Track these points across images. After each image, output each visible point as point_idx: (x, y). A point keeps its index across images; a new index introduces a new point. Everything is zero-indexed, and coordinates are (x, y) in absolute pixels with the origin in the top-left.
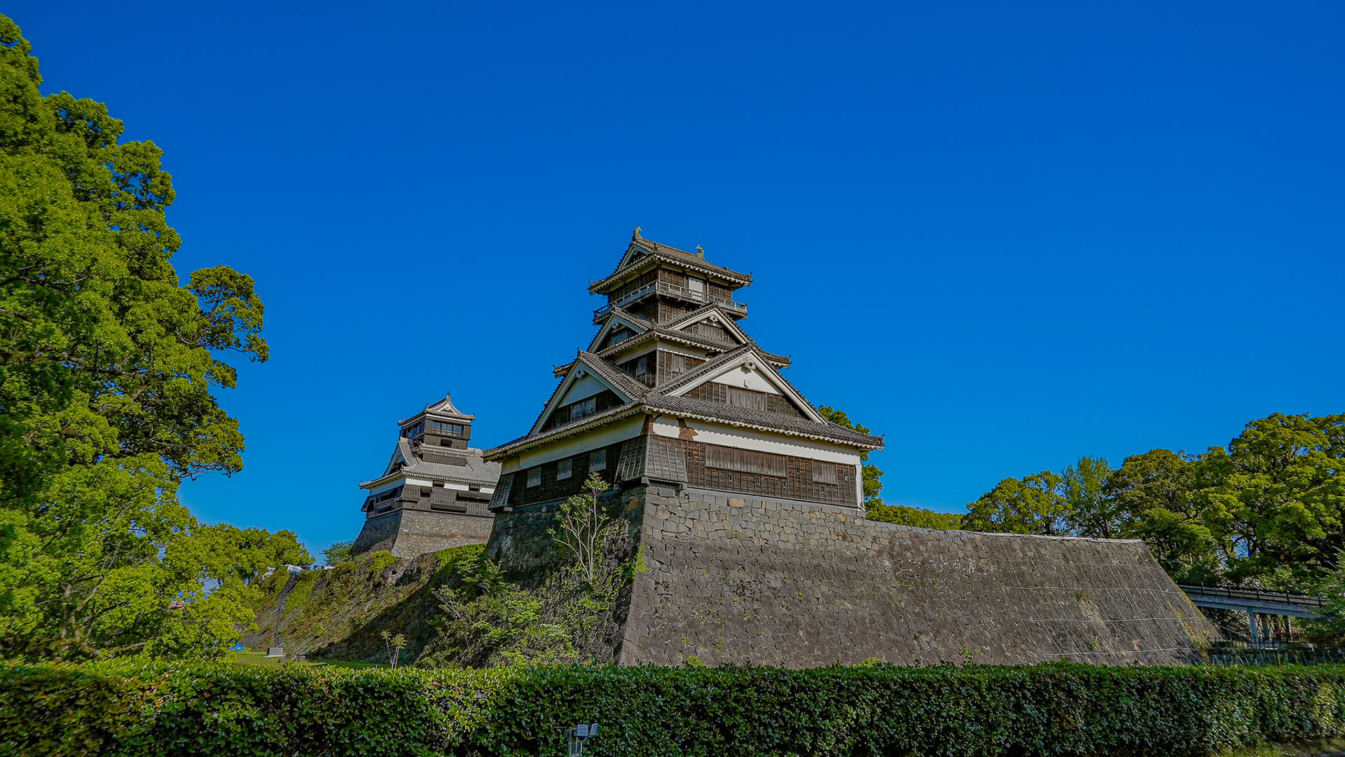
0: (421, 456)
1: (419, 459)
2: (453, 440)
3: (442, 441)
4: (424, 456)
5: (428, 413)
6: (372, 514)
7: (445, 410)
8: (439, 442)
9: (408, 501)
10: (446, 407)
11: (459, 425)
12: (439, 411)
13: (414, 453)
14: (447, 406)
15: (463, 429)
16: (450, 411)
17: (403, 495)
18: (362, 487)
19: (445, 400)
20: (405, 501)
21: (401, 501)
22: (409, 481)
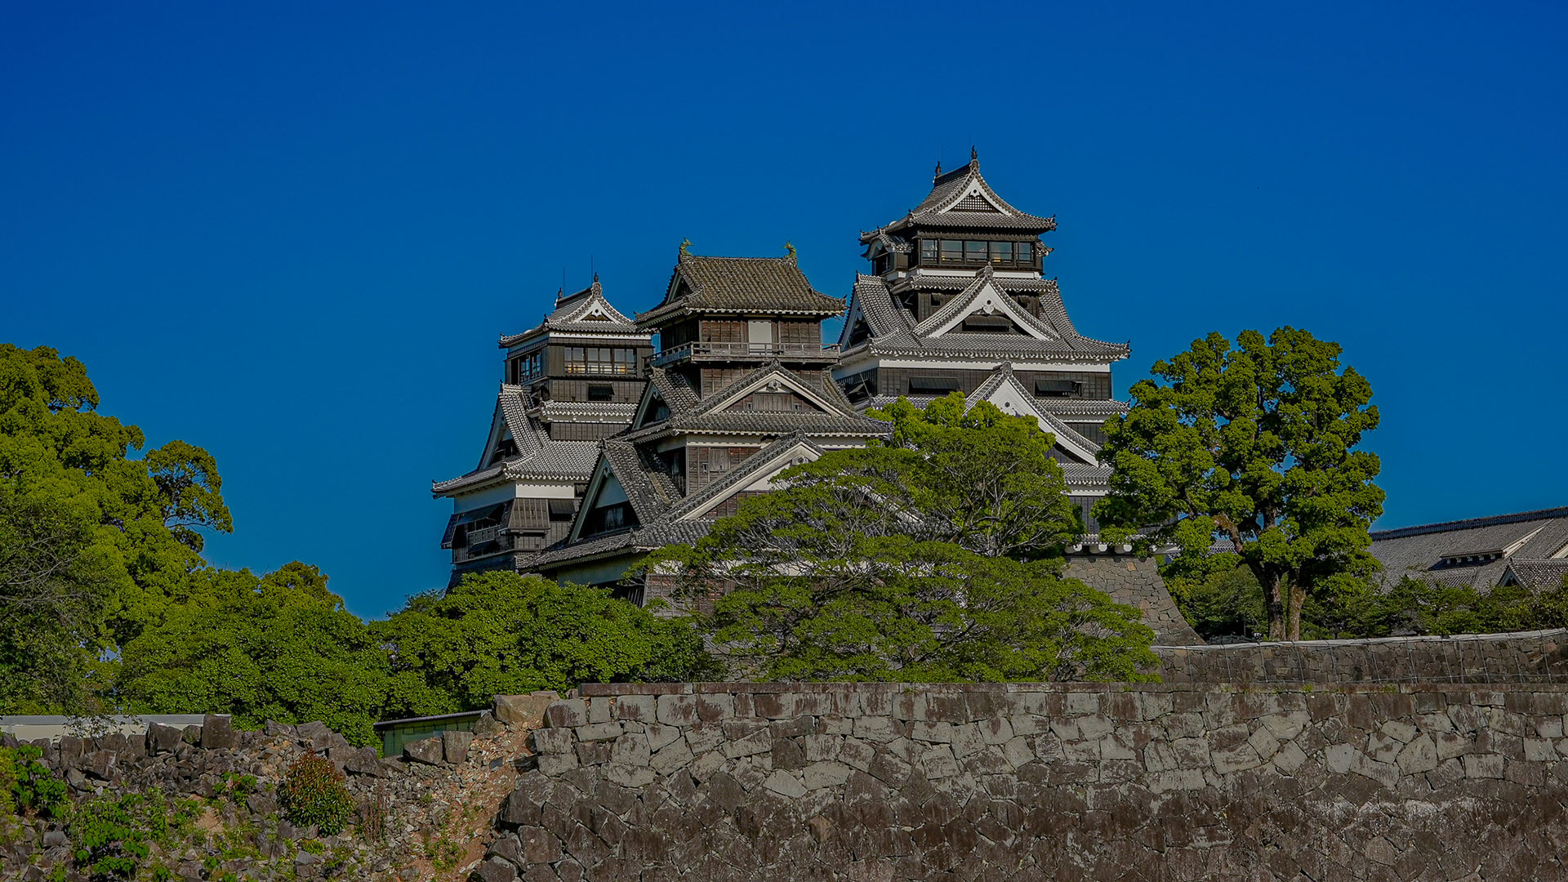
0: (547, 427)
1: (542, 434)
2: (615, 385)
3: (591, 390)
4: (555, 428)
5: (551, 330)
6: (463, 553)
7: (591, 317)
8: (585, 391)
9: (525, 534)
10: (592, 309)
11: (626, 347)
12: (577, 321)
13: (533, 422)
14: (596, 307)
15: (635, 353)
16: (603, 318)
17: (514, 521)
18: (438, 494)
19: (588, 292)
20: (518, 535)
21: (511, 536)
22: (523, 491)
